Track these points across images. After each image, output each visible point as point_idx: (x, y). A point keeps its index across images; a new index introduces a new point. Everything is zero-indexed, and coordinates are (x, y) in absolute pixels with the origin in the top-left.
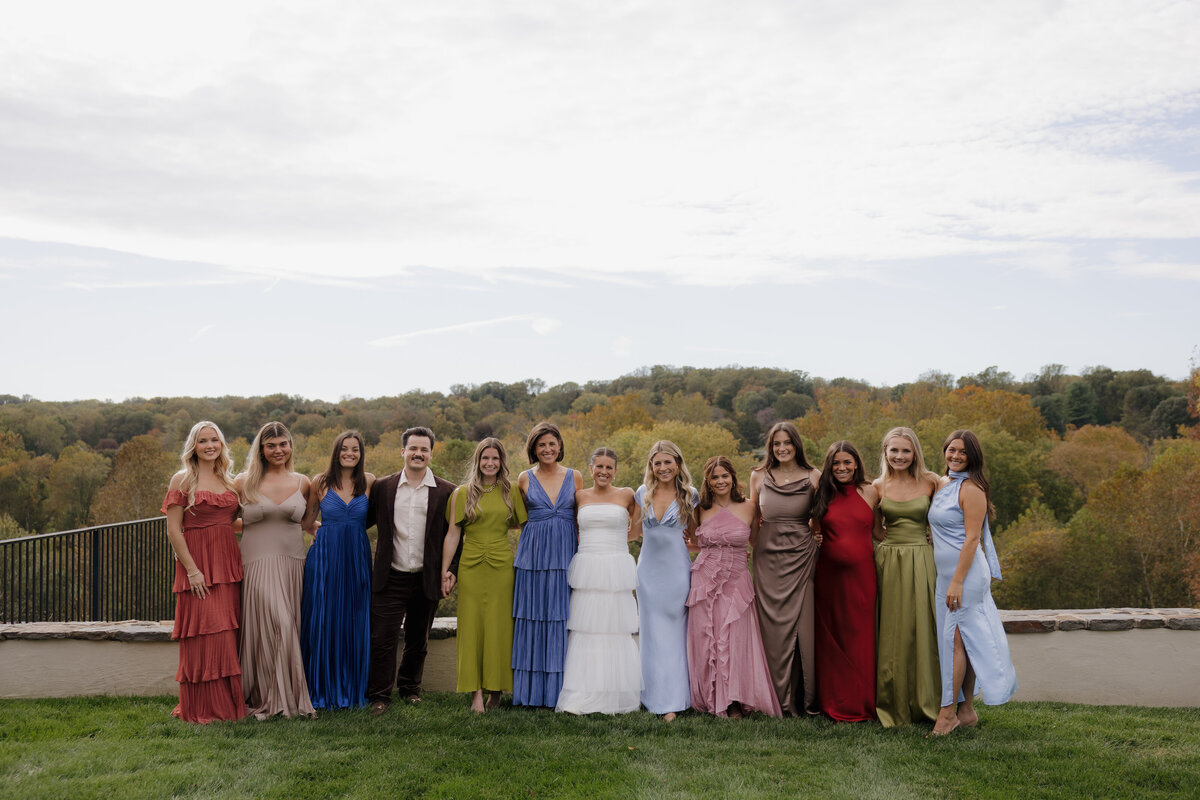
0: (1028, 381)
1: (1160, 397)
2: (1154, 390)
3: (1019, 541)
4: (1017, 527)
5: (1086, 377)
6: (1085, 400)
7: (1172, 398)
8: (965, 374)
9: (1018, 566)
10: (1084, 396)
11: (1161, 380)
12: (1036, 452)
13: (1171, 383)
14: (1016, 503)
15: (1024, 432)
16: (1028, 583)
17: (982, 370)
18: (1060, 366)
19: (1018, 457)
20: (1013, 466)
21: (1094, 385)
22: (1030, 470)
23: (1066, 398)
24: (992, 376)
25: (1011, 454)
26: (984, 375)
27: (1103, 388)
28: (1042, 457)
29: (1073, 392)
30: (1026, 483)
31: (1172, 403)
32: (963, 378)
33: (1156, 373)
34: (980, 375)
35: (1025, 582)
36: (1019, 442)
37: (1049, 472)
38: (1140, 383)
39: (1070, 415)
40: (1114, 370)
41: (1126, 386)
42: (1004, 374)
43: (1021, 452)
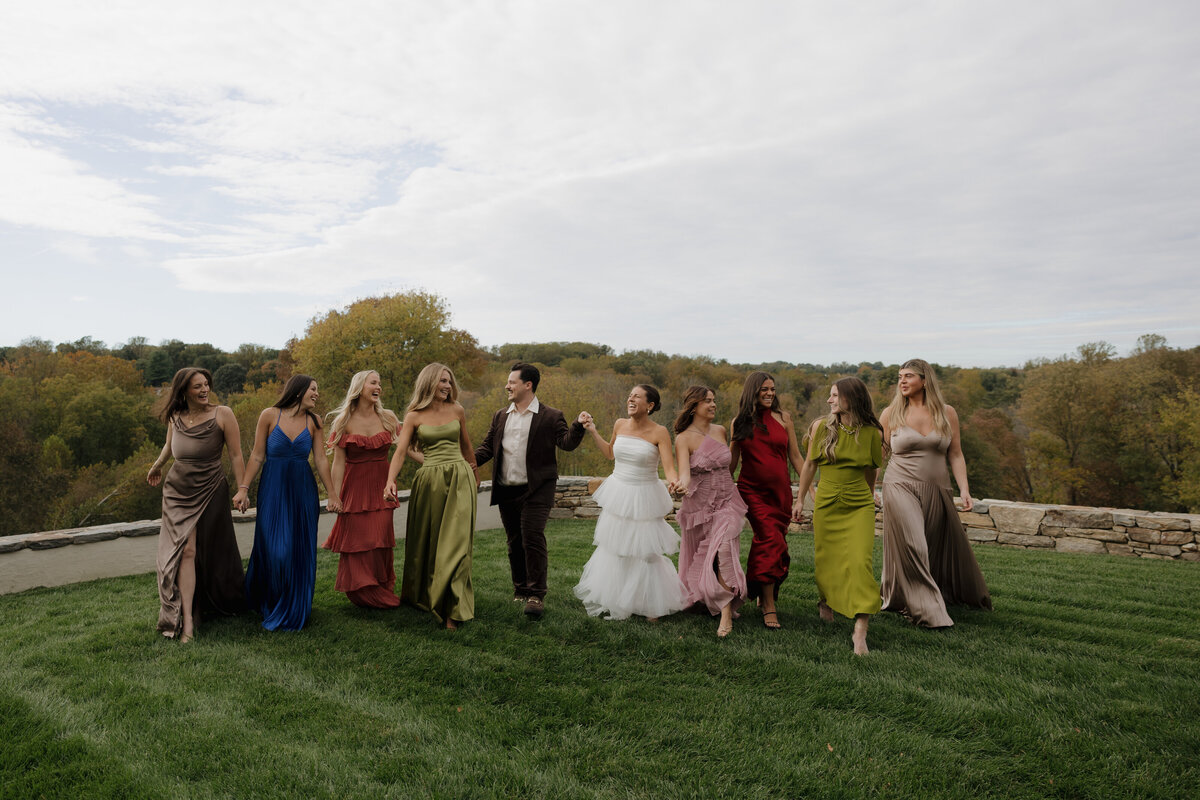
0: (117, 348)
1: (219, 364)
2: (214, 358)
3: (135, 472)
4: (132, 461)
5: (164, 348)
6: (163, 365)
7: (227, 365)
8: (64, 342)
9: (132, 490)
10: (163, 362)
11: (218, 351)
12: (143, 403)
13: (226, 354)
14: (127, 443)
15: (130, 388)
16: (142, 502)
17: (79, 339)
18: (144, 339)
19: (129, 408)
20: (125, 415)
21: (170, 354)
22: (137, 417)
23: (149, 363)
24: (87, 344)
25: (123, 405)
26: (80, 343)
27: (178, 356)
28: (147, 408)
29: (155, 358)
30: (135, 427)
31: (228, 368)
32: (61, 344)
33: (215, 346)
34: (77, 343)
35: (140, 502)
36: (130, 396)
37: (151, 418)
38: (204, 353)
39: (152, 375)
40: (185, 342)
41: (195, 355)
42: (98, 342)
43: (131, 403)
